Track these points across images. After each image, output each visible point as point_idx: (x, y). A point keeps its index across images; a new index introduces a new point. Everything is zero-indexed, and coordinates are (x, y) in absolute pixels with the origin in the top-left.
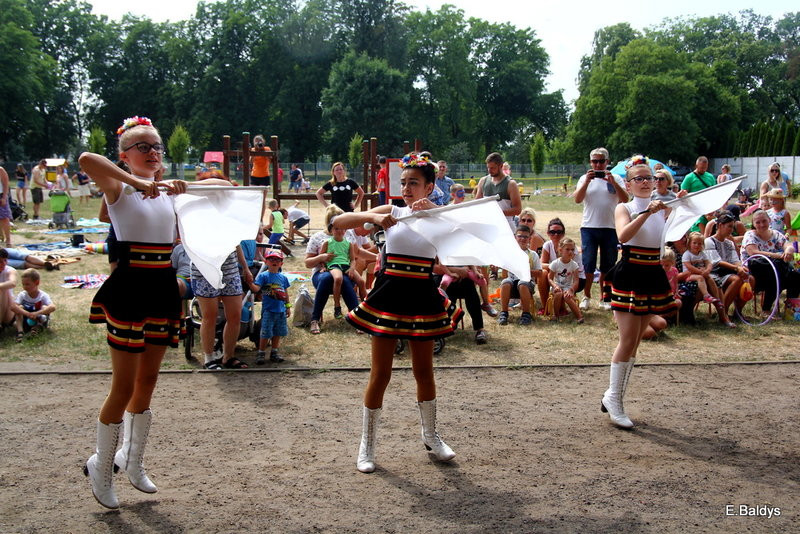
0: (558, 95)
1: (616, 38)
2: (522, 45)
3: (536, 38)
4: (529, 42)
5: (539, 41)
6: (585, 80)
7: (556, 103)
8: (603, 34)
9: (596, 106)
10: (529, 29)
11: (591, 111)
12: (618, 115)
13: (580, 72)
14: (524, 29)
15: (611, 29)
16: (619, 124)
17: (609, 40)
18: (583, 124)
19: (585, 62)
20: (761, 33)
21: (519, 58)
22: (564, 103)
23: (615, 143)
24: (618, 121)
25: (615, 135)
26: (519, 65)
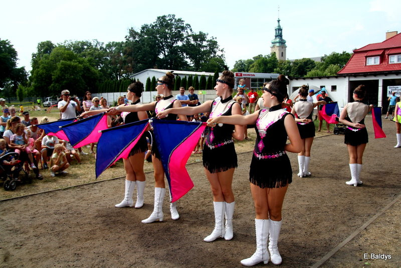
0: (23, 69)
1: (46, 47)
2: (5, 47)
3: (11, 44)
4: (7, 46)
5: (12, 45)
6: (35, 63)
7: (23, 72)
8: (40, 45)
9: (43, 73)
10: (7, 40)
11: (41, 75)
12: (53, 77)
13: (32, 59)
14: (5, 40)
15: (44, 43)
16: (53, 81)
17: (43, 47)
18: (37, 81)
19: (34, 55)
20: (101, 48)
21: (3, 52)
22: (26, 72)
23: (53, 88)
24: (53, 79)
25: (52, 85)
26: (4, 55)
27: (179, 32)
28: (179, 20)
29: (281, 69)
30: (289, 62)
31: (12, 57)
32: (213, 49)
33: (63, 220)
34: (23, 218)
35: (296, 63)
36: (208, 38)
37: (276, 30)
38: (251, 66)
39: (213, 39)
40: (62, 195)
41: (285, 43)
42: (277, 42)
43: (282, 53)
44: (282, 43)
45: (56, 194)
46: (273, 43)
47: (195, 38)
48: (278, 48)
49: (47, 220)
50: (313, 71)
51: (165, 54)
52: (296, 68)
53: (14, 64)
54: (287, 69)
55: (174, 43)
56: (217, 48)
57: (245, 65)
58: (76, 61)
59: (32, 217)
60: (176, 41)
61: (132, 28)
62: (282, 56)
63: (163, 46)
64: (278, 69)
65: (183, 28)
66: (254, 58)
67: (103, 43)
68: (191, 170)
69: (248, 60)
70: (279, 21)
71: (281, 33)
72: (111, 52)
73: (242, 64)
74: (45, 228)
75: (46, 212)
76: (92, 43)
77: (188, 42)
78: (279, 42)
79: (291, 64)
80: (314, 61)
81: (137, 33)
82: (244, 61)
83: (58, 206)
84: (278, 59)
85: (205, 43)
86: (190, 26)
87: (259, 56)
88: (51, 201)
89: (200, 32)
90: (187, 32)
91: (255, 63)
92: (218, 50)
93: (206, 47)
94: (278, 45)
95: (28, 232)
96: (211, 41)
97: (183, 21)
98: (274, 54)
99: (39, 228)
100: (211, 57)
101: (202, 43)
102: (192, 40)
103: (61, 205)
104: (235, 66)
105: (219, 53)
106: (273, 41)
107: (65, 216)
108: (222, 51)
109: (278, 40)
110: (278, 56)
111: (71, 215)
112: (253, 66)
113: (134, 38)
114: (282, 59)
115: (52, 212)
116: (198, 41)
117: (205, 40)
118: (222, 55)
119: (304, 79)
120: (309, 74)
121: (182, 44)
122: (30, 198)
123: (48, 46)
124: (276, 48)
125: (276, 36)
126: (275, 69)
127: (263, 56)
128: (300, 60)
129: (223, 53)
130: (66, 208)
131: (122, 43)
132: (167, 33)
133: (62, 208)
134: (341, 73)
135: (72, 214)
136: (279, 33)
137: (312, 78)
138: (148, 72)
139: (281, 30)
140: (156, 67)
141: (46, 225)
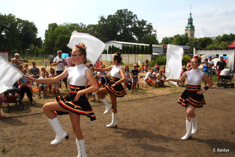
0: (40, 38)
2: (31, 26)
3: (34, 24)
5: (35, 25)
6: (47, 35)
7: (40, 40)
8: (50, 25)
9: (50, 41)
10: (32, 22)
11: (49, 42)
12: (55, 43)
13: (45, 33)
15: (52, 24)
16: (56, 46)
17: (52, 26)
18: (47, 45)
19: (46, 31)
20: (84, 28)
21: (30, 29)
22: (41, 40)
23: (55, 50)
24: (55, 45)
25: (55, 48)
26: (30, 31)
27: (130, 19)
28: (130, 12)
29: (191, 44)
30: (196, 39)
31: (35, 31)
32: (149, 30)
33: (40, 134)
34: (16, 131)
35: (200, 40)
36: (147, 23)
37: (189, 20)
38: (172, 41)
39: (150, 24)
40: (44, 117)
41: (194, 27)
42: (189, 27)
43: (192, 34)
44: (192, 28)
45: (41, 115)
46: (186, 28)
47: (139, 23)
48: (189, 31)
49: (29, 134)
50: (211, 45)
51: (121, 32)
52: (200, 43)
53: (36, 36)
54: (194, 44)
55: (127, 26)
56: (152, 30)
57: (168, 41)
58: (68, 34)
59: (21, 130)
60: (128, 25)
61: (102, 16)
62: (192, 36)
63: (120, 27)
64: (189, 43)
65: (132, 17)
66: (174, 36)
67: (85, 25)
68: (129, 105)
69: (171, 37)
70: (191, 14)
71: (192, 22)
72: (90, 30)
73: (167, 39)
74: (27, 139)
75: (31, 127)
76: (79, 25)
77: (135, 25)
78: (190, 27)
79: (197, 41)
80: (211, 39)
81: (105, 20)
82: (168, 38)
83: (40, 124)
84: (189, 37)
85: (145, 27)
86: (136, 16)
87: (178, 35)
88: (36, 120)
89: (142, 20)
90: (135, 19)
91: (175, 40)
92: (152, 31)
93: (146, 29)
94: (189, 29)
95: (15, 141)
96: (149, 25)
97: (132, 13)
98: (187, 34)
99: (23, 139)
100: (148, 35)
101: (143, 27)
102: (137, 24)
103: (41, 124)
104: (162, 41)
105: (153, 33)
106: (187, 26)
107: (41, 132)
108: (155, 31)
109: (189, 26)
110: (189, 36)
111: (45, 132)
112: (174, 41)
113: (104, 22)
114: (192, 37)
115: (34, 128)
116: (141, 25)
117: (145, 25)
118: (155, 34)
119: (206, 50)
120: (208, 47)
121: (131, 27)
122: (24, 117)
123: (55, 26)
124: (188, 30)
125: (188, 24)
126: (187, 44)
127: (180, 35)
128: (203, 38)
129: (156, 33)
130: (44, 126)
131: (96, 25)
132: (123, 20)
133: (42, 126)
134: (230, 47)
135: (46, 130)
136: (191, 21)
137: (211, 49)
138: (110, 42)
139: (192, 20)
140: (115, 40)
141: (28, 138)
